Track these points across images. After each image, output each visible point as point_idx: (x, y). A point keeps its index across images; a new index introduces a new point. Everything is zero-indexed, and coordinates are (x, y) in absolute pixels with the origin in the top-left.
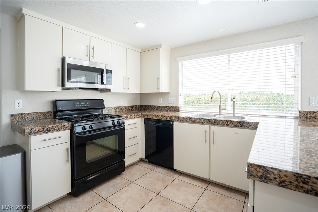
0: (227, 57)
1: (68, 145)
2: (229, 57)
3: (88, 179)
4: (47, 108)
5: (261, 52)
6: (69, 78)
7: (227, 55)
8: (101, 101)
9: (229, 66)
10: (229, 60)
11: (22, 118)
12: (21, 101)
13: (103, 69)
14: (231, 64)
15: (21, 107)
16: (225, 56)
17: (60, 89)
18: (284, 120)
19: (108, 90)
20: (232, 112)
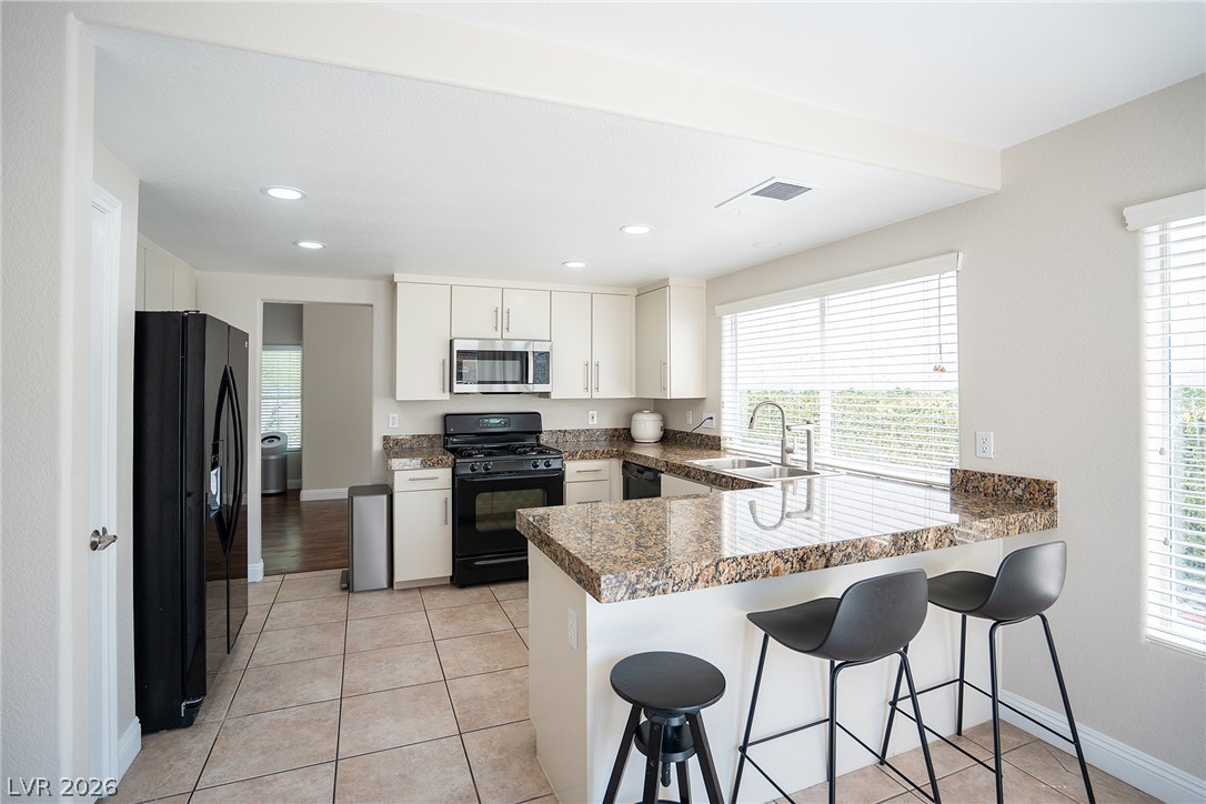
0: (817, 306)
1: (449, 494)
2: (823, 307)
3: (477, 563)
4: (435, 429)
5: (875, 295)
6: (460, 376)
7: (818, 299)
8: (536, 416)
9: (823, 330)
10: (823, 315)
11: (397, 444)
12: (396, 416)
13: (527, 353)
14: (826, 326)
15: (396, 426)
16: (813, 305)
17: (447, 396)
18: (922, 492)
19: (546, 395)
20: (805, 458)
